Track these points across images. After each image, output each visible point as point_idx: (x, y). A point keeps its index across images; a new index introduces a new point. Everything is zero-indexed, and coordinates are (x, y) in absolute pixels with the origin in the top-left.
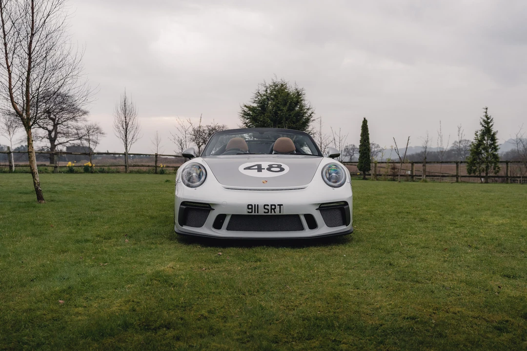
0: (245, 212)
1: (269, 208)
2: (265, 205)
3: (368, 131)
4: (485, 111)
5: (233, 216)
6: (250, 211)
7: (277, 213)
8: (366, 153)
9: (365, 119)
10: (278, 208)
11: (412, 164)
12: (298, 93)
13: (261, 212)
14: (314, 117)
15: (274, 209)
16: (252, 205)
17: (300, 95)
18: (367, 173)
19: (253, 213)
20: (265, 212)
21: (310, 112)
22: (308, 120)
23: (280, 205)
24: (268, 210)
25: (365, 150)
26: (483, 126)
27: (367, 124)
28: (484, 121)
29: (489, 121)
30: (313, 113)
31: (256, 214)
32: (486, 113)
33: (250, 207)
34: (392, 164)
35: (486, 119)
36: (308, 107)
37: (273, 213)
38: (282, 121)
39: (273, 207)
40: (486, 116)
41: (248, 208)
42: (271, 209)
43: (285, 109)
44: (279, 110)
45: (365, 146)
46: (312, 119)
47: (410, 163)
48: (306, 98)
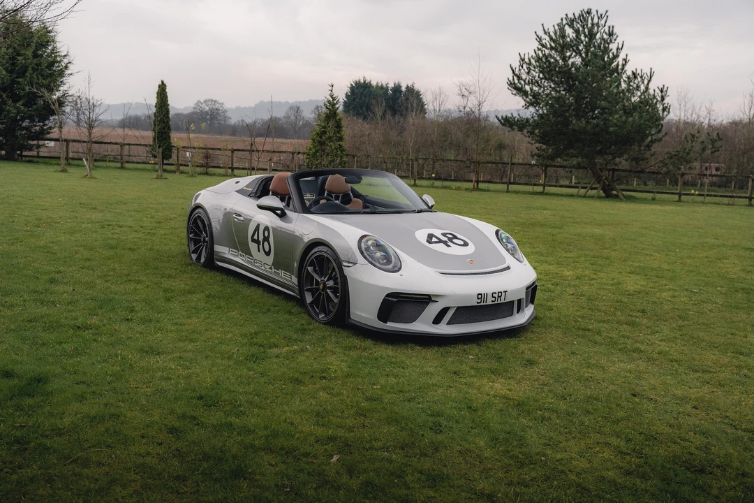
0: (474, 303)
1: (496, 295)
2: (493, 294)
3: (167, 101)
4: (330, 88)
5: (459, 309)
6: (479, 301)
7: (503, 301)
8: (166, 133)
9: (162, 82)
10: (503, 294)
11: (232, 152)
12: (45, 28)
13: (489, 302)
14: (72, 69)
15: (500, 297)
16: (481, 294)
17: (50, 32)
18: (165, 162)
19: (482, 304)
20: (492, 301)
21: (66, 61)
22: (61, 73)
23: (505, 292)
24: (495, 298)
25: (164, 128)
26: (327, 108)
27: (167, 91)
28: (329, 101)
29: (335, 102)
30: (69, 63)
31: (485, 304)
32: (332, 91)
33: (480, 296)
34: (204, 151)
35: (331, 99)
36: (63, 54)
37: (499, 302)
38: (27, 74)
39: (500, 294)
40: (332, 97)
41: (478, 298)
42: (498, 296)
43: (29, 53)
44: (18, 55)
45: (164, 122)
46: (67, 72)
47: (229, 150)
48: (57, 39)
